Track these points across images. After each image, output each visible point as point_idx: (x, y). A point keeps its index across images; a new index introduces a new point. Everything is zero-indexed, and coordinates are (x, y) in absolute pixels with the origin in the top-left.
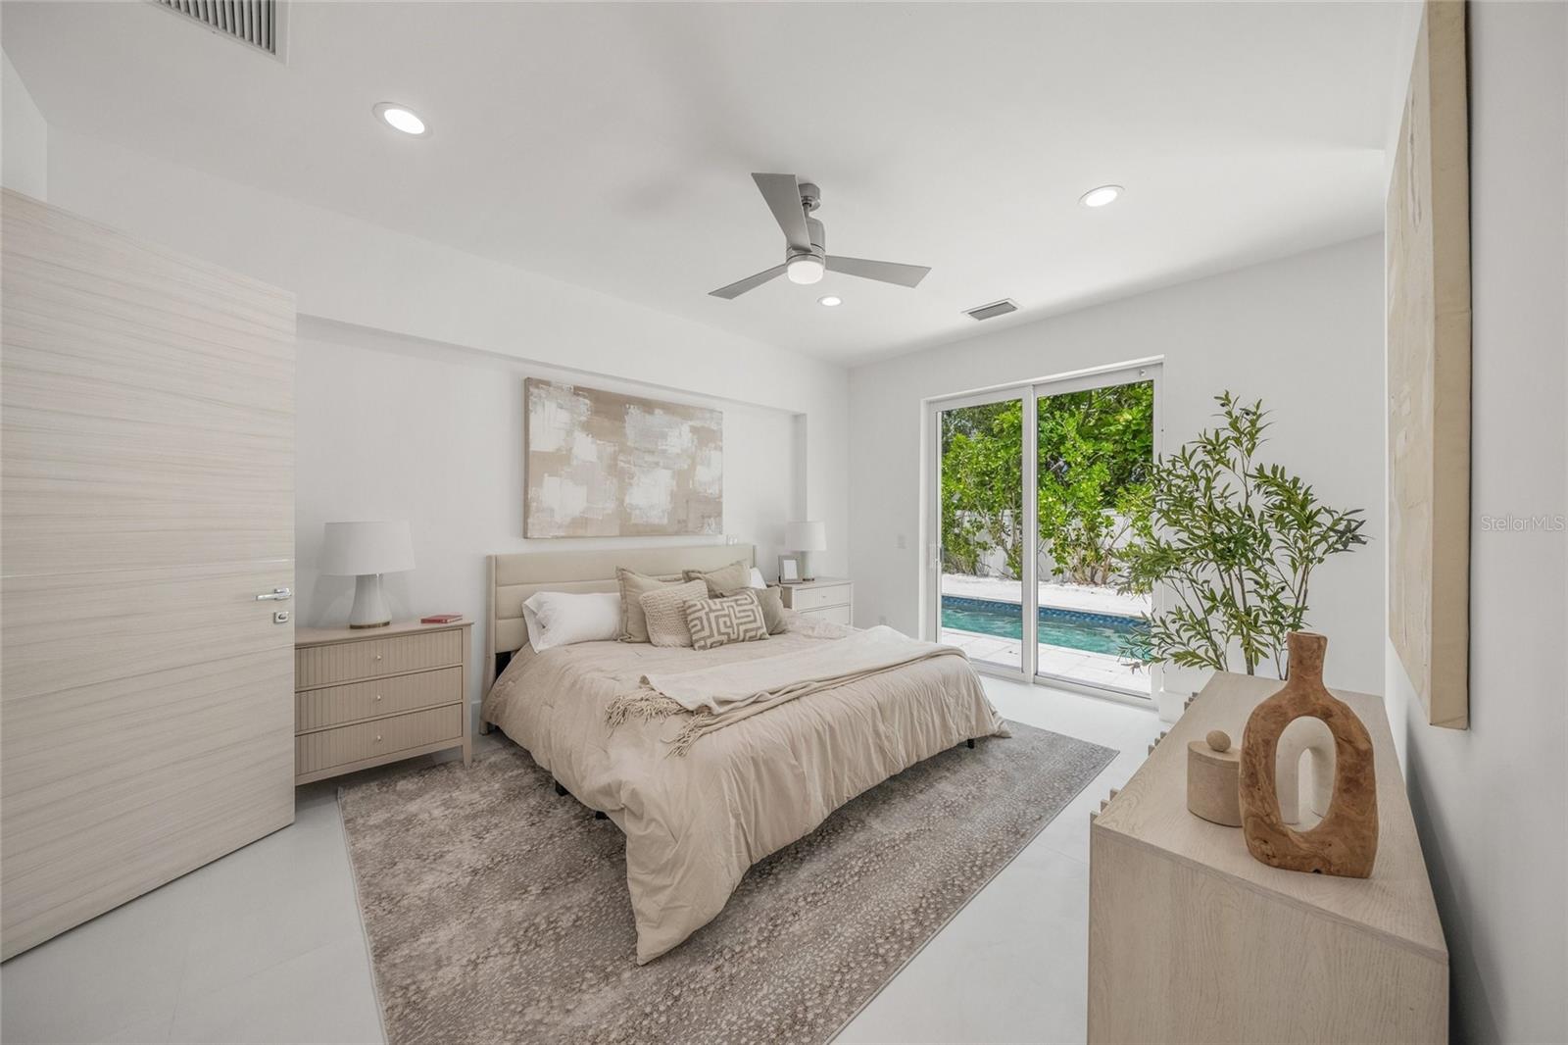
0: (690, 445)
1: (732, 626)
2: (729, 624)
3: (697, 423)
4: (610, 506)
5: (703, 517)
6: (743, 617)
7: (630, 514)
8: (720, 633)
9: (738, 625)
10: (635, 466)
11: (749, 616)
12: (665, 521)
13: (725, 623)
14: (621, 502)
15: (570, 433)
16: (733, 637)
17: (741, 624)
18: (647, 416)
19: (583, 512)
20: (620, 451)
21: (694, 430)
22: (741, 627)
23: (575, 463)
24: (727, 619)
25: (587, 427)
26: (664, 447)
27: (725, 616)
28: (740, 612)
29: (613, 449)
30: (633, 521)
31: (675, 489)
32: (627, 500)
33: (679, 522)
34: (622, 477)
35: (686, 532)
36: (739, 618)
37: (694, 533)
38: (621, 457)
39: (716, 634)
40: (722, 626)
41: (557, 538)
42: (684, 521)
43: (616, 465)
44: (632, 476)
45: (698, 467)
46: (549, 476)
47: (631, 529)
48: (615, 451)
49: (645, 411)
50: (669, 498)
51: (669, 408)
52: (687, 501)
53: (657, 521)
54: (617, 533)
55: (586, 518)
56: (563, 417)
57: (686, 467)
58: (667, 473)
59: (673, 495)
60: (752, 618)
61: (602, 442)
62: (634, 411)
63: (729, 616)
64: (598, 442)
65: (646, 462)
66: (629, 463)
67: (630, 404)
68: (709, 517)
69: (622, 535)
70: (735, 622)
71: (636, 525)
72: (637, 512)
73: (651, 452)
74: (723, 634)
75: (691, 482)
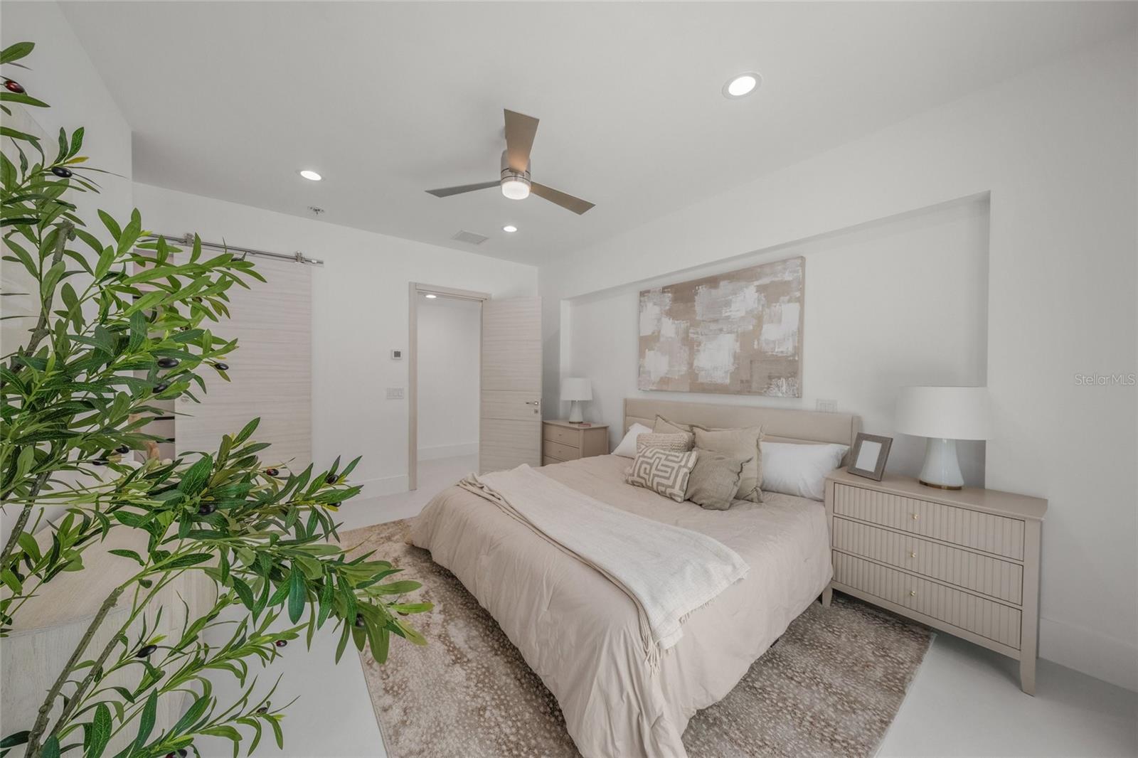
0: (756, 305)
1: (649, 474)
2: (648, 471)
3: (765, 281)
4: (684, 369)
5: (770, 378)
6: (662, 471)
7: (697, 374)
8: (639, 476)
9: (655, 475)
10: (702, 335)
11: (666, 472)
12: (728, 381)
13: (645, 469)
14: (691, 365)
15: (659, 320)
16: (649, 484)
17: (658, 476)
18: (713, 291)
19: (666, 374)
20: (691, 325)
21: (761, 289)
22: (656, 478)
23: (662, 339)
24: (648, 467)
25: (671, 314)
26: (727, 314)
27: (648, 463)
28: (662, 465)
29: (686, 325)
30: (700, 380)
31: (738, 351)
32: (696, 363)
33: (742, 382)
34: (691, 345)
35: (749, 392)
36: (658, 470)
37: (758, 393)
38: (691, 331)
39: (636, 475)
40: (642, 471)
41: (652, 390)
42: (747, 381)
43: (688, 336)
44: (699, 344)
45: (765, 327)
46: (649, 350)
47: (699, 387)
48: (687, 327)
49: (711, 287)
50: (732, 360)
51: (732, 276)
52: (751, 362)
53: (719, 381)
54: (688, 389)
55: (669, 378)
56: (657, 310)
57: (751, 327)
58: (731, 338)
59: (736, 357)
60: (667, 475)
61: (678, 322)
62: (702, 290)
63: (651, 465)
64: (676, 322)
65: (711, 330)
66: (697, 333)
67: (698, 286)
68: (779, 378)
69: (691, 391)
70: (654, 471)
71: (702, 384)
72: (703, 373)
73: (716, 321)
74: (642, 478)
75: (756, 343)
